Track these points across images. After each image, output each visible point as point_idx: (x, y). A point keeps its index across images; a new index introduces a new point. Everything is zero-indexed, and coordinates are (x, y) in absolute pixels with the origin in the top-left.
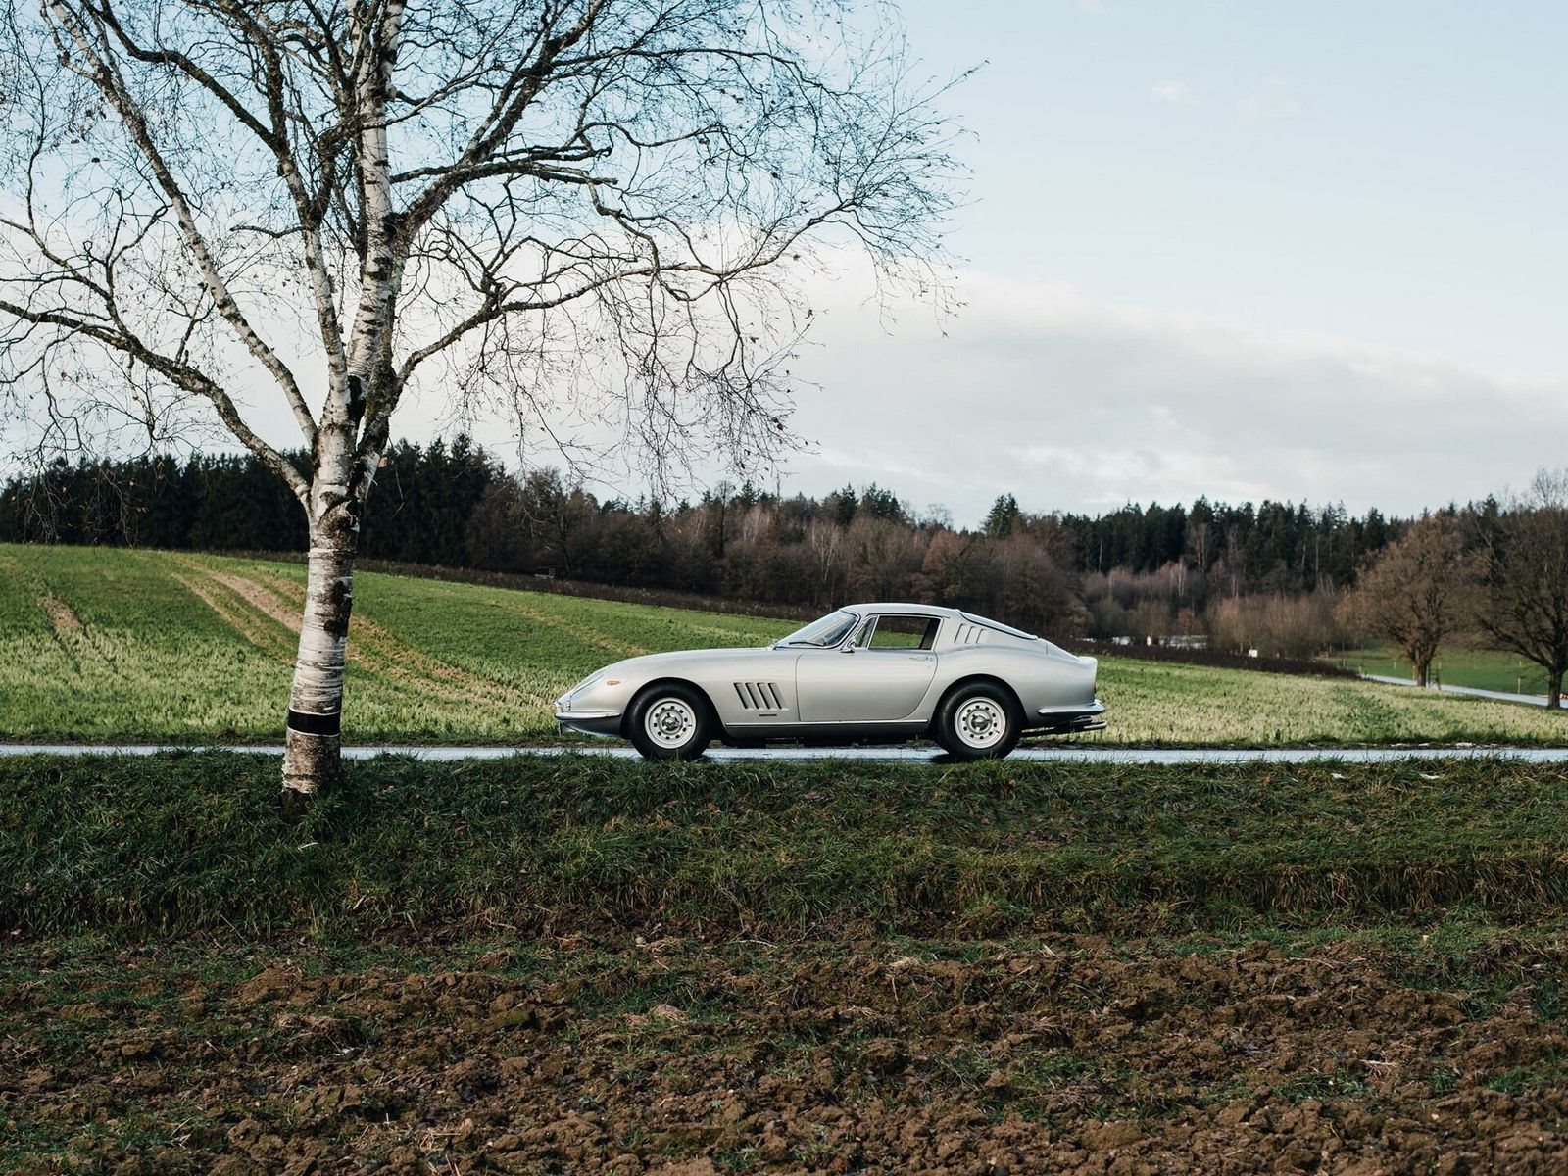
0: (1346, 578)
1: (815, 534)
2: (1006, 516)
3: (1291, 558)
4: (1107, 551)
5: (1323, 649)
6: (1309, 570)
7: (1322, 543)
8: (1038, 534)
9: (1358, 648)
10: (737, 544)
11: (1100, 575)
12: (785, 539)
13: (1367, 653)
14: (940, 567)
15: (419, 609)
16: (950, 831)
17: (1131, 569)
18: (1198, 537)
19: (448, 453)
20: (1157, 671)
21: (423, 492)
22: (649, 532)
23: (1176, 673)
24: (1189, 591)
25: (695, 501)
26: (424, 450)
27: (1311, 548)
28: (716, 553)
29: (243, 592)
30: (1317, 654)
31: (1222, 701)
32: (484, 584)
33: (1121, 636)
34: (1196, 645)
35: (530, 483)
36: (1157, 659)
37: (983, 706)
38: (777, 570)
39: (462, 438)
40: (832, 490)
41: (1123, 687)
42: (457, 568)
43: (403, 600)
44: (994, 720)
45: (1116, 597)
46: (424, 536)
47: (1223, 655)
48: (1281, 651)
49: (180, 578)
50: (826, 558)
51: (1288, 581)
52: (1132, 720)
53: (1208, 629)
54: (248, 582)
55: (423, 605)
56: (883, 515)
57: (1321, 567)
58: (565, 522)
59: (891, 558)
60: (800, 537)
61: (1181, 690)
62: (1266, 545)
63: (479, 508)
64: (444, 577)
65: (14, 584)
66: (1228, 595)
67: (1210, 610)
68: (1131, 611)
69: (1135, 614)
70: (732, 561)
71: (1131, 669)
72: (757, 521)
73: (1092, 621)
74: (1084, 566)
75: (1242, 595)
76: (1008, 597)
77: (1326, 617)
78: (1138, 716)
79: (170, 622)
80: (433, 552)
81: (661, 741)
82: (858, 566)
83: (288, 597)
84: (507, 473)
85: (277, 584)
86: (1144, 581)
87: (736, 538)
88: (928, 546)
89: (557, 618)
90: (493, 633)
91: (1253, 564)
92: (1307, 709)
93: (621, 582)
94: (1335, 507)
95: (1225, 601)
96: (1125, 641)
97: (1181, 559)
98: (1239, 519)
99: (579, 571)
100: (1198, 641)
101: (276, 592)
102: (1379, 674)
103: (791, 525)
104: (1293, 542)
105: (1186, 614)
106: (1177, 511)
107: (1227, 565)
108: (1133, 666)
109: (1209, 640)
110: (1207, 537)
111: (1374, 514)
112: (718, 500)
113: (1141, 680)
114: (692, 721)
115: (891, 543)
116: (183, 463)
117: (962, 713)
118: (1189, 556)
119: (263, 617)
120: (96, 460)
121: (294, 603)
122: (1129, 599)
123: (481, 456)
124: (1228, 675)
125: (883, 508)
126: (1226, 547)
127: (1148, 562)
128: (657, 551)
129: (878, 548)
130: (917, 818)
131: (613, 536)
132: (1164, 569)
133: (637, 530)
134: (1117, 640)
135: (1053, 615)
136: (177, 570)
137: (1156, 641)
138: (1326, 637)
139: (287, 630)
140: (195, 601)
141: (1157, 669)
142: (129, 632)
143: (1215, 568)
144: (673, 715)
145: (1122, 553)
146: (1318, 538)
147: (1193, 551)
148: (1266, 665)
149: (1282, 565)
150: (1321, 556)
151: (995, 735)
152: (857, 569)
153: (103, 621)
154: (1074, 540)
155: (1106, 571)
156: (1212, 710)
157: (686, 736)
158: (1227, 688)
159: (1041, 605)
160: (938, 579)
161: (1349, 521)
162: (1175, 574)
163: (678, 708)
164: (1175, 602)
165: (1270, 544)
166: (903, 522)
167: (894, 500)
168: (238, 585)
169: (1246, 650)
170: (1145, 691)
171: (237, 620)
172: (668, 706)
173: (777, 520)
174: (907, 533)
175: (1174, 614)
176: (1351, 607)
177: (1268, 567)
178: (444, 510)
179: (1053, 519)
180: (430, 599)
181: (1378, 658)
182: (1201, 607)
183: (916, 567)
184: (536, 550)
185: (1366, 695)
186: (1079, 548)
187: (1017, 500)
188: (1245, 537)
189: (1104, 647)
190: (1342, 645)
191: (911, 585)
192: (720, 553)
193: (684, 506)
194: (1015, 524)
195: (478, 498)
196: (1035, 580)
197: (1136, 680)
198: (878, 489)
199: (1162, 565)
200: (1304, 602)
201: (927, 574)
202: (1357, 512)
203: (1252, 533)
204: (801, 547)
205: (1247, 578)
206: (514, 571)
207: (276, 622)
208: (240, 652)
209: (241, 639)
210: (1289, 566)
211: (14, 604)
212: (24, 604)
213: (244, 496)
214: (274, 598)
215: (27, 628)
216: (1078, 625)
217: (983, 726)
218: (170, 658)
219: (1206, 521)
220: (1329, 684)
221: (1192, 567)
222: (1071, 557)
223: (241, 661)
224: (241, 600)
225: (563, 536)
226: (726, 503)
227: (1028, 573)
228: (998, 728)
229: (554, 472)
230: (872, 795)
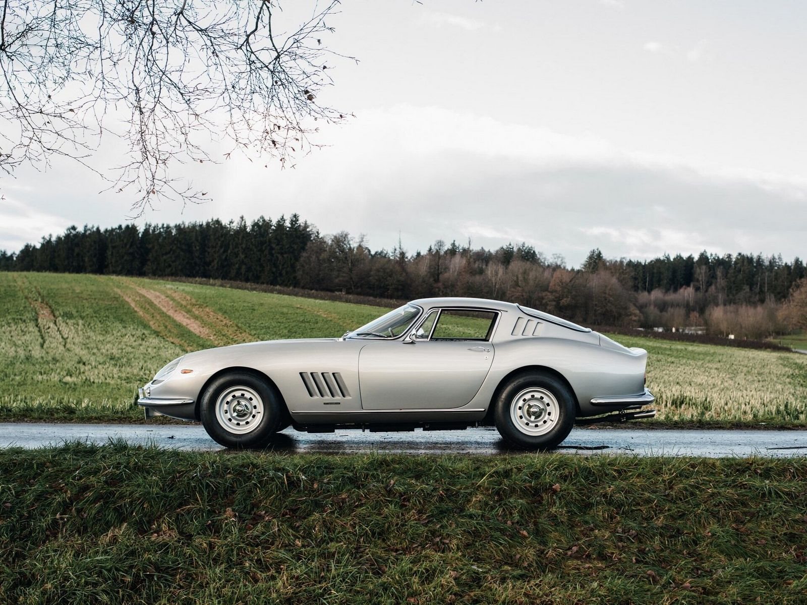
0: (782, 295)
1: (490, 270)
2: (596, 261)
3: (751, 285)
4: (651, 281)
5: (770, 335)
6: (761, 292)
7: (769, 276)
8: (613, 271)
9: (789, 334)
10: (446, 275)
11: (646, 293)
12: (473, 273)
13: (794, 337)
14: (559, 288)
15: (254, 310)
16: (483, 546)
17: (664, 291)
18: (701, 273)
19: (288, 224)
20: (679, 347)
21: (274, 246)
22: (398, 268)
23: (690, 348)
24: (696, 302)
25: (424, 252)
26: (274, 222)
27: (763, 279)
28: (434, 280)
29: (153, 299)
30: (766, 337)
31: (718, 365)
32: (302, 296)
33: (658, 327)
34: (700, 332)
35: (333, 241)
36: (679, 340)
37: (538, 395)
38: (468, 290)
39: (295, 216)
40: (501, 246)
41: (660, 356)
42: (289, 287)
43: (245, 304)
44: (549, 409)
45: (655, 306)
46: (274, 270)
47: (715, 337)
48: (746, 335)
49: (118, 291)
50: (496, 283)
51: (750, 297)
52: (666, 377)
53: (706, 323)
54: (158, 294)
55: (256, 308)
56: (528, 260)
57: (768, 290)
58: (352, 263)
59: (531, 282)
60: (481, 272)
61: (694, 359)
62: (738, 277)
63: (304, 254)
64: (280, 292)
65: (20, 294)
66: (717, 305)
67: (707, 313)
68: (664, 313)
69: (666, 315)
70: (444, 284)
71: (665, 346)
72: (458, 262)
73: (642, 318)
74: (638, 288)
75: (725, 305)
76: (596, 305)
77: (772, 316)
78: (670, 376)
79: (106, 316)
80: (279, 279)
81: (231, 427)
82: (514, 288)
83: (179, 303)
84: (320, 236)
85: (174, 295)
86: (671, 297)
87: (446, 272)
88: (552, 276)
89: (334, 315)
90: (294, 324)
91: (731, 288)
92: (768, 371)
93: (382, 296)
94: (776, 257)
95: (715, 308)
96: (660, 330)
97: (692, 285)
98: (723, 263)
99: (359, 290)
100: (701, 330)
101: (173, 299)
102: (801, 349)
103: (476, 265)
104: (753, 276)
105: (695, 315)
106: (690, 258)
107: (716, 288)
108: (666, 344)
109: (707, 330)
110: (705, 273)
111: (797, 260)
112: (437, 252)
113: (670, 353)
114: (261, 408)
115: (532, 275)
116: (141, 229)
117: (518, 402)
118: (696, 283)
119: (163, 314)
120: (93, 227)
121: (181, 306)
122: (663, 307)
123: (306, 226)
124: (719, 349)
125: (529, 256)
126: (716, 279)
127: (672, 287)
128: (402, 279)
129: (524, 278)
130: (449, 530)
131: (378, 271)
132: (682, 290)
133: (391, 267)
134: (656, 329)
135: (620, 315)
136: (118, 287)
137: (677, 330)
138: (771, 328)
139: (175, 321)
140: (123, 304)
141: (679, 346)
142: (81, 322)
143: (710, 290)
144: (243, 402)
145: (659, 280)
146: (767, 274)
147: (698, 280)
148: (739, 344)
149: (747, 288)
150: (768, 284)
151: (549, 423)
152: (513, 289)
153: (68, 316)
154: (633, 274)
155: (649, 292)
156: (713, 371)
157: (254, 423)
158: (720, 357)
159: (614, 310)
160: (557, 295)
161: (783, 264)
162: (687, 293)
163: (248, 395)
164: (689, 308)
165: (740, 276)
166: (539, 264)
167: (534, 252)
168: (151, 295)
169: (727, 336)
170: (673, 359)
171: (147, 316)
172: (238, 394)
173: (469, 263)
174: (541, 270)
175: (687, 315)
176: (786, 312)
177: (739, 289)
178: (285, 256)
179: (621, 262)
180: (262, 304)
181: (800, 340)
182: (702, 311)
183: (546, 288)
184: (336, 278)
185: (798, 361)
186: (635, 279)
187: (602, 252)
188: (727, 273)
189: (649, 333)
190: (780, 333)
191: (543, 298)
192: (437, 280)
193: (419, 254)
194: (600, 265)
195: (303, 249)
196: (611, 296)
197: (668, 352)
198: (526, 246)
199: (680, 288)
200: (760, 309)
201: (551, 292)
202: (788, 260)
203: (731, 271)
204: (482, 277)
205: (728, 296)
206: (323, 290)
207: (169, 317)
208: (144, 334)
209: (146, 326)
210: (751, 289)
211: (17, 306)
212: (23, 305)
213: (174, 248)
214: (171, 303)
215: (21, 319)
216: (634, 321)
217: (538, 415)
218: (101, 338)
219: (706, 264)
220: (776, 354)
221: (697, 289)
222: (631, 283)
223: (143, 339)
224: (151, 303)
225: (351, 270)
226: (442, 253)
227: (607, 292)
228: (553, 417)
229: (346, 235)
230: (403, 500)
